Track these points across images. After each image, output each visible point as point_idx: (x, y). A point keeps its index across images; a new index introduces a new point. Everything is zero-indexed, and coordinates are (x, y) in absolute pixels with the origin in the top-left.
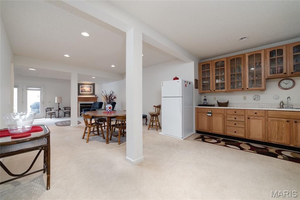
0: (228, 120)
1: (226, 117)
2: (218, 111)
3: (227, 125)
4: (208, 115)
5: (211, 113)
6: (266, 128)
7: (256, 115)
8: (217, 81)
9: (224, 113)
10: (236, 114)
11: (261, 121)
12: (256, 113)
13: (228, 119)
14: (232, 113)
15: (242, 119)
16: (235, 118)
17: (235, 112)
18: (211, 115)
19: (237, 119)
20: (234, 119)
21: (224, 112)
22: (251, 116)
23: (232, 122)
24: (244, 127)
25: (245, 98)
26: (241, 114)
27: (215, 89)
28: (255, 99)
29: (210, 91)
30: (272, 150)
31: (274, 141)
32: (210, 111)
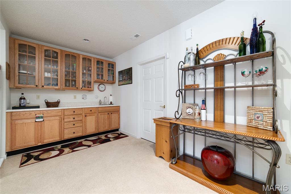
0: (66, 122)
1: (64, 119)
2: (53, 113)
3: (65, 128)
4: (37, 120)
5: (42, 117)
6: (97, 122)
7: (91, 112)
8: (47, 75)
9: (61, 115)
10: (75, 113)
11: (94, 117)
12: (91, 111)
13: (66, 120)
14: (70, 113)
15: (80, 118)
16: (74, 118)
17: (74, 112)
18: (42, 120)
19: (76, 119)
20: (72, 120)
21: (61, 113)
22: (87, 114)
23: (70, 123)
24: (82, 125)
25: (75, 97)
26: (79, 113)
27: (43, 85)
28: (83, 98)
29: (35, 87)
30: (103, 137)
31: (102, 130)
32: (41, 114)
